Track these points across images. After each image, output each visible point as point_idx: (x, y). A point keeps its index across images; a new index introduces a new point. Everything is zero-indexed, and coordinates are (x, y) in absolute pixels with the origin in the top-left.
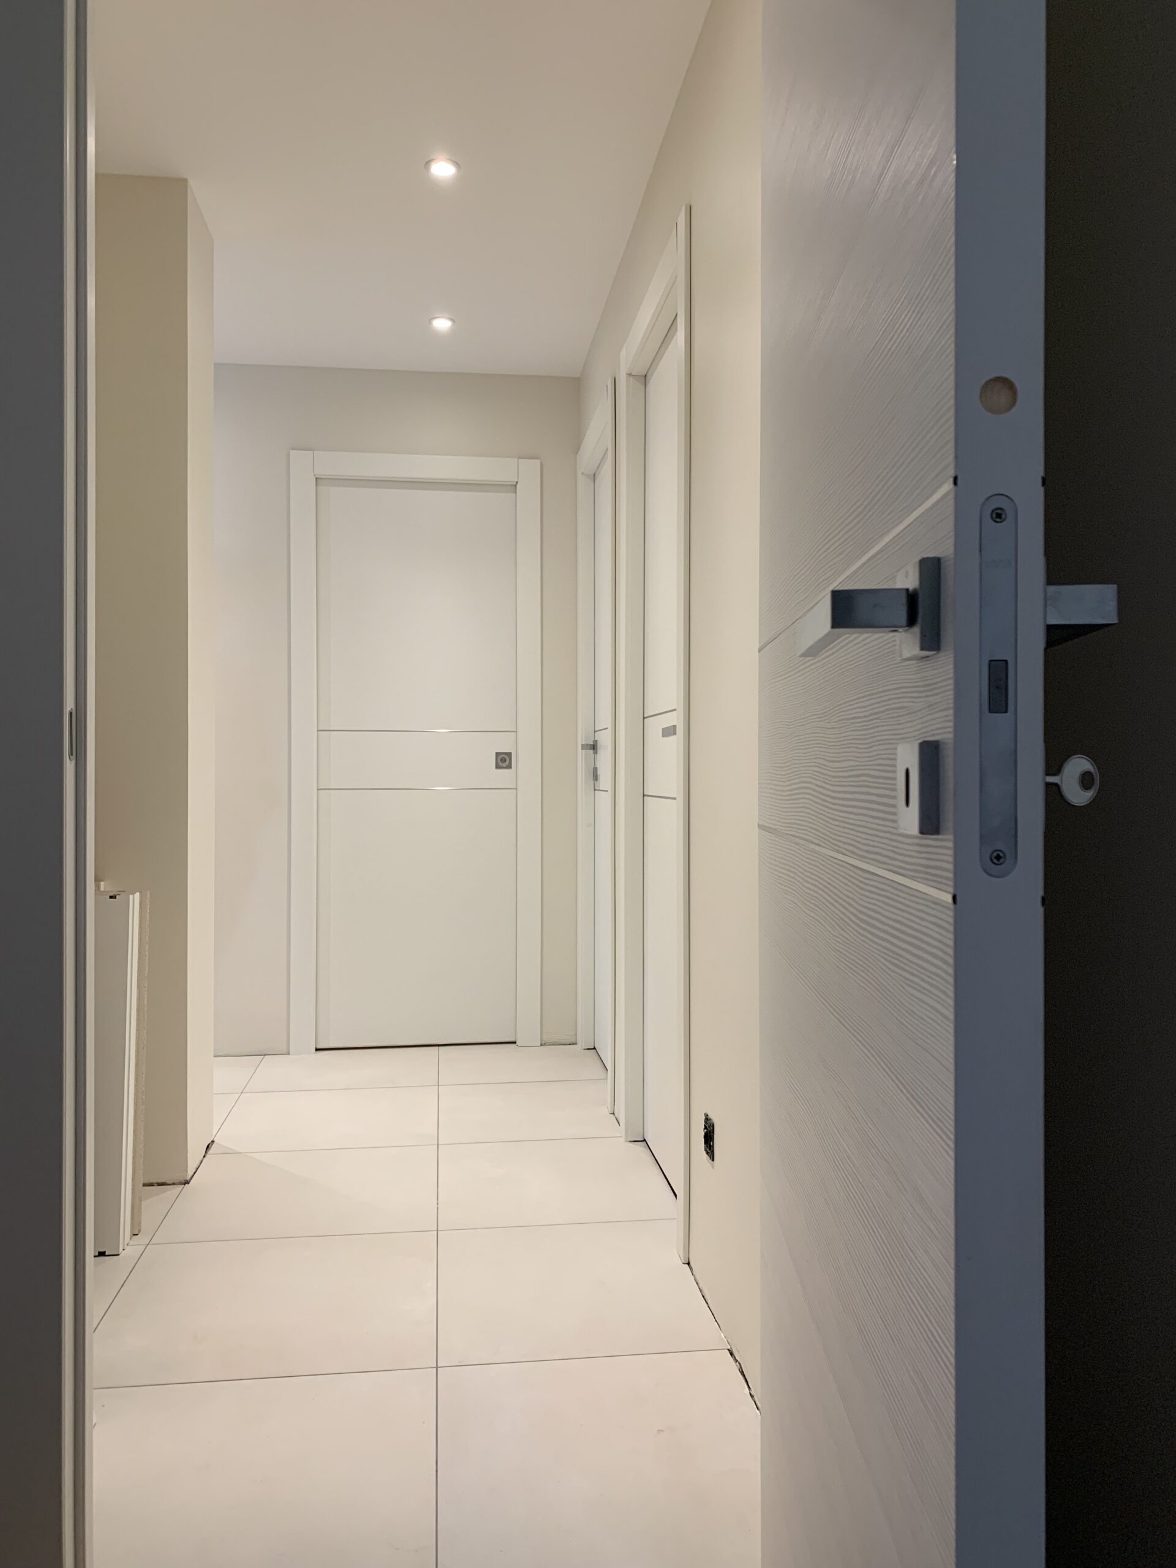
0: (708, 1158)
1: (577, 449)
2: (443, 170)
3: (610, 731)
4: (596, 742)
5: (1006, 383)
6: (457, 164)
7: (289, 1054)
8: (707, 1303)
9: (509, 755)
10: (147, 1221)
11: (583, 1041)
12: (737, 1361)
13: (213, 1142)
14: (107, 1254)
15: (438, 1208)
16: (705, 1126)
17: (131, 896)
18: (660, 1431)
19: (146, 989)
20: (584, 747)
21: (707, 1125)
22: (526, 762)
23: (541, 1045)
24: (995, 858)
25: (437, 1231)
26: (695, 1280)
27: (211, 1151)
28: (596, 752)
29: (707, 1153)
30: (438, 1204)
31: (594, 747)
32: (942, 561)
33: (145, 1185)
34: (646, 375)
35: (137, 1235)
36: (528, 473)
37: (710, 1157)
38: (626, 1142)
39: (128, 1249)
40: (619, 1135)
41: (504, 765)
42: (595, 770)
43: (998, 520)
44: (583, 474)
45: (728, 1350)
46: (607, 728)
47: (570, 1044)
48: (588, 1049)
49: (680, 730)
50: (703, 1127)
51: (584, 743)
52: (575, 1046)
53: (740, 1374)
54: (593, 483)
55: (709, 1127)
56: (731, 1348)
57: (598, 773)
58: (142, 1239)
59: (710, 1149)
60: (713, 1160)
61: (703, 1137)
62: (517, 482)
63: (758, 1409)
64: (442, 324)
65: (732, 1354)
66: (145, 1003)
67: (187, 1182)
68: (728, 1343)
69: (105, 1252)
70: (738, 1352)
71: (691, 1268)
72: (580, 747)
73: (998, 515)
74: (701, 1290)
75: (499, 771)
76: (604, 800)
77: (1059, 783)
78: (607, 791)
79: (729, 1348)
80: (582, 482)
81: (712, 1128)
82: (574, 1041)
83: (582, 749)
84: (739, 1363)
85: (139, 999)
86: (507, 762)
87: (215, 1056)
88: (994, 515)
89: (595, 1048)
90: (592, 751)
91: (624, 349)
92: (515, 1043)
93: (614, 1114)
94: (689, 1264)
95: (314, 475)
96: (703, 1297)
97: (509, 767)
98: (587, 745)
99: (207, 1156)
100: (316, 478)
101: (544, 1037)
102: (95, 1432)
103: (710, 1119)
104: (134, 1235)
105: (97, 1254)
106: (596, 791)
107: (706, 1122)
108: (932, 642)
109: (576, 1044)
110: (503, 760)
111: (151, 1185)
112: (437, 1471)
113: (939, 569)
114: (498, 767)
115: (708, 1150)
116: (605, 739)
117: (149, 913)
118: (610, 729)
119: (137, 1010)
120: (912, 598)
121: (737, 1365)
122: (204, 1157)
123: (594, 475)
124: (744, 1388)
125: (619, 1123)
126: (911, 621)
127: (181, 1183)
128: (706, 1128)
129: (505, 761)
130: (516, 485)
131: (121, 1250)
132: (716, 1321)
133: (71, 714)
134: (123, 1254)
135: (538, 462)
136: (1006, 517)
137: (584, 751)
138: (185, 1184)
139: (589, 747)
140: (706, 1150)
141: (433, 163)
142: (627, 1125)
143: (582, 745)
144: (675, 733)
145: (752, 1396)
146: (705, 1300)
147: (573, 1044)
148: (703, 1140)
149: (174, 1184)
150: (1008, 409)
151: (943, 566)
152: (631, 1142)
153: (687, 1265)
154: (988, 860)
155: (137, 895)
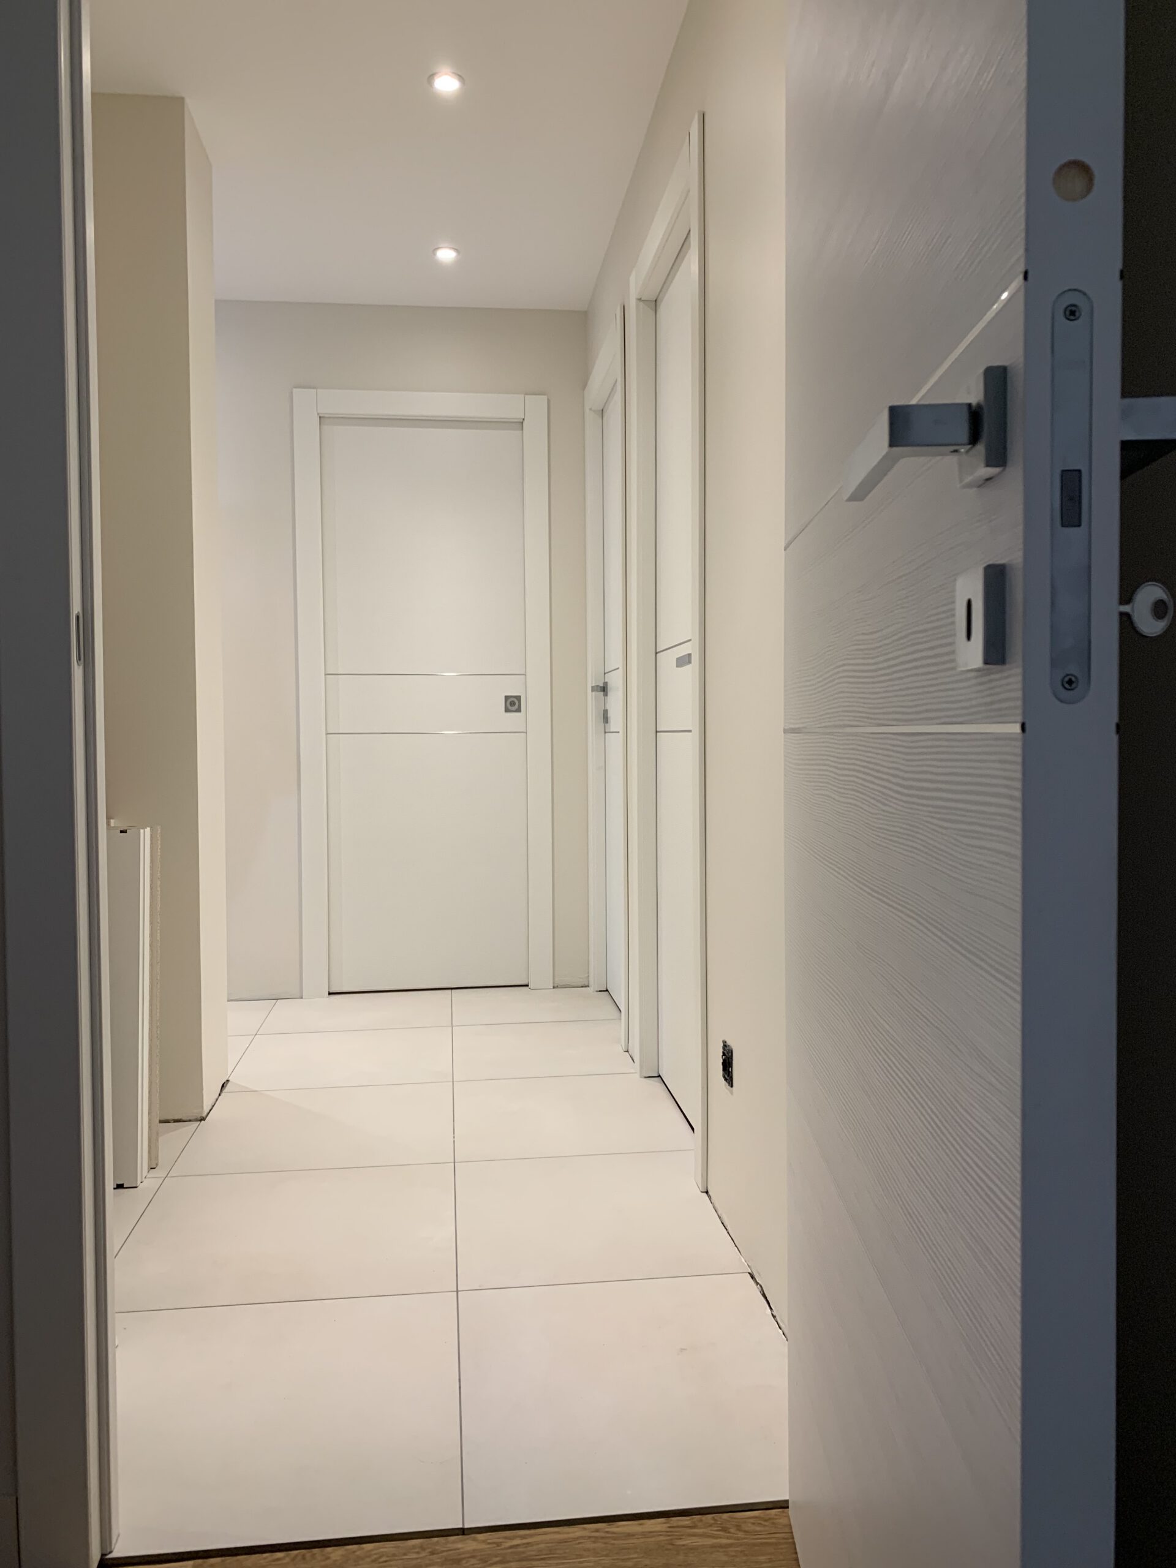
0: (727, 1084)
1: (584, 385)
2: (447, 84)
3: (621, 672)
4: (606, 683)
5: (1082, 168)
6: (461, 78)
7: (302, 998)
8: (726, 1229)
9: (518, 698)
10: (164, 1155)
11: (595, 984)
12: (757, 1283)
13: (228, 1081)
14: (125, 1186)
15: (454, 1141)
16: (723, 1053)
17: (142, 831)
18: (682, 1350)
19: (159, 925)
20: (593, 689)
21: (725, 1052)
22: (536, 704)
23: (554, 987)
24: (1067, 683)
25: (454, 1163)
26: (714, 1207)
27: (226, 1089)
28: (606, 695)
29: (726, 1080)
30: (454, 1137)
31: (604, 689)
32: (1008, 368)
33: (161, 1122)
34: (656, 301)
35: (154, 1168)
36: (535, 410)
37: (729, 1083)
38: (641, 1077)
39: (146, 1181)
40: (633, 1071)
41: (514, 708)
42: (606, 712)
43: (1072, 317)
44: (590, 409)
45: (749, 1273)
46: (618, 668)
47: (582, 987)
48: (600, 991)
49: (695, 658)
50: (722, 1054)
51: (594, 685)
52: (587, 988)
53: (761, 1296)
54: (601, 421)
55: (728, 1053)
56: (752, 1271)
57: (609, 715)
58: (159, 1173)
59: (728, 1076)
60: (732, 1086)
61: (721, 1064)
62: (524, 419)
63: (780, 1328)
64: (446, 255)
65: (752, 1277)
66: (158, 939)
67: (203, 1119)
68: (749, 1266)
69: (123, 1185)
70: (759, 1274)
71: (710, 1197)
72: (589, 689)
73: (1072, 313)
74: (720, 1217)
75: (509, 714)
76: (615, 742)
77: (1131, 613)
78: (618, 732)
79: (750, 1271)
80: (590, 418)
81: (730, 1054)
82: (587, 985)
83: (592, 691)
84: (761, 1286)
85: (152, 935)
86: (516, 706)
87: (228, 1001)
88: (1068, 313)
89: (607, 990)
90: (602, 693)
91: (634, 273)
92: (527, 986)
93: (628, 1051)
94: (707, 1192)
95: (318, 414)
96: (723, 1223)
97: (519, 710)
98: (598, 686)
99: (223, 1094)
100: (320, 417)
101: (556, 979)
102: (118, 1352)
103: (729, 1046)
104: (151, 1168)
105: (115, 1187)
106: (606, 734)
107: (723, 1048)
108: (998, 457)
109: (588, 986)
110: (512, 704)
111: (167, 1121)
112: (460, 1387)
113: (1005, 378)
114: (507, 710)
115: (726, 1076)
116: (615, 681)
117: (160, 849)
118: (621, 668)
119: (150, 946)
120: (975, 415)
121: (758, 1288)
122: (220, 1095)
123: (602, 410)
124: (766, 1308)
125: (633, 1060)
126: (974, 438)
127: (196, 1120)
128: (724, 1054)
129: (514, 704)
130: (522, 423)
131: (139, 1182)
132: (736, 1246)
133: (78, 617)
134: (141, 1186)
135: (545, 398)
136: (1080, 315)
137: (594, 693)
138: (201, 1120)
139: (599, 688)
140: (724, 1077)
141: (435, 78)
142: (641, 1061)
143: (592, 687)
144: (690, 662)
145: (774, 1317)
146: (724, 1226)
147: (586, 987)
148: (721, 1067)
149: (190, 1121)
150: (1084, 196)
151: (1009, 375)
152: (646, 1077)
153: (705, 1194)
154: (1059, 683)
155: (148, 830)
